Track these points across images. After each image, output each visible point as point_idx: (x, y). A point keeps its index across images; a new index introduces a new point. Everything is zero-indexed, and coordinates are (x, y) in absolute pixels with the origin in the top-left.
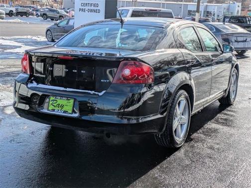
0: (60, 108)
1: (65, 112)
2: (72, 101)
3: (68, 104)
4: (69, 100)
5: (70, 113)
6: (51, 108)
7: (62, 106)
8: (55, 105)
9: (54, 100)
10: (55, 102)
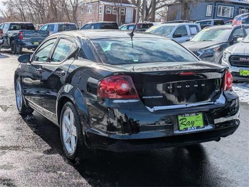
0: (191, 125)
1: (198, 127)
2: (200, 115)
3: (198, 119)
4: (198, 115)
5: (203, 128)
6: (182, 127)
7: (193, 123)
8: (185, 123)
9: (182, 119)
10: (184, 120)
